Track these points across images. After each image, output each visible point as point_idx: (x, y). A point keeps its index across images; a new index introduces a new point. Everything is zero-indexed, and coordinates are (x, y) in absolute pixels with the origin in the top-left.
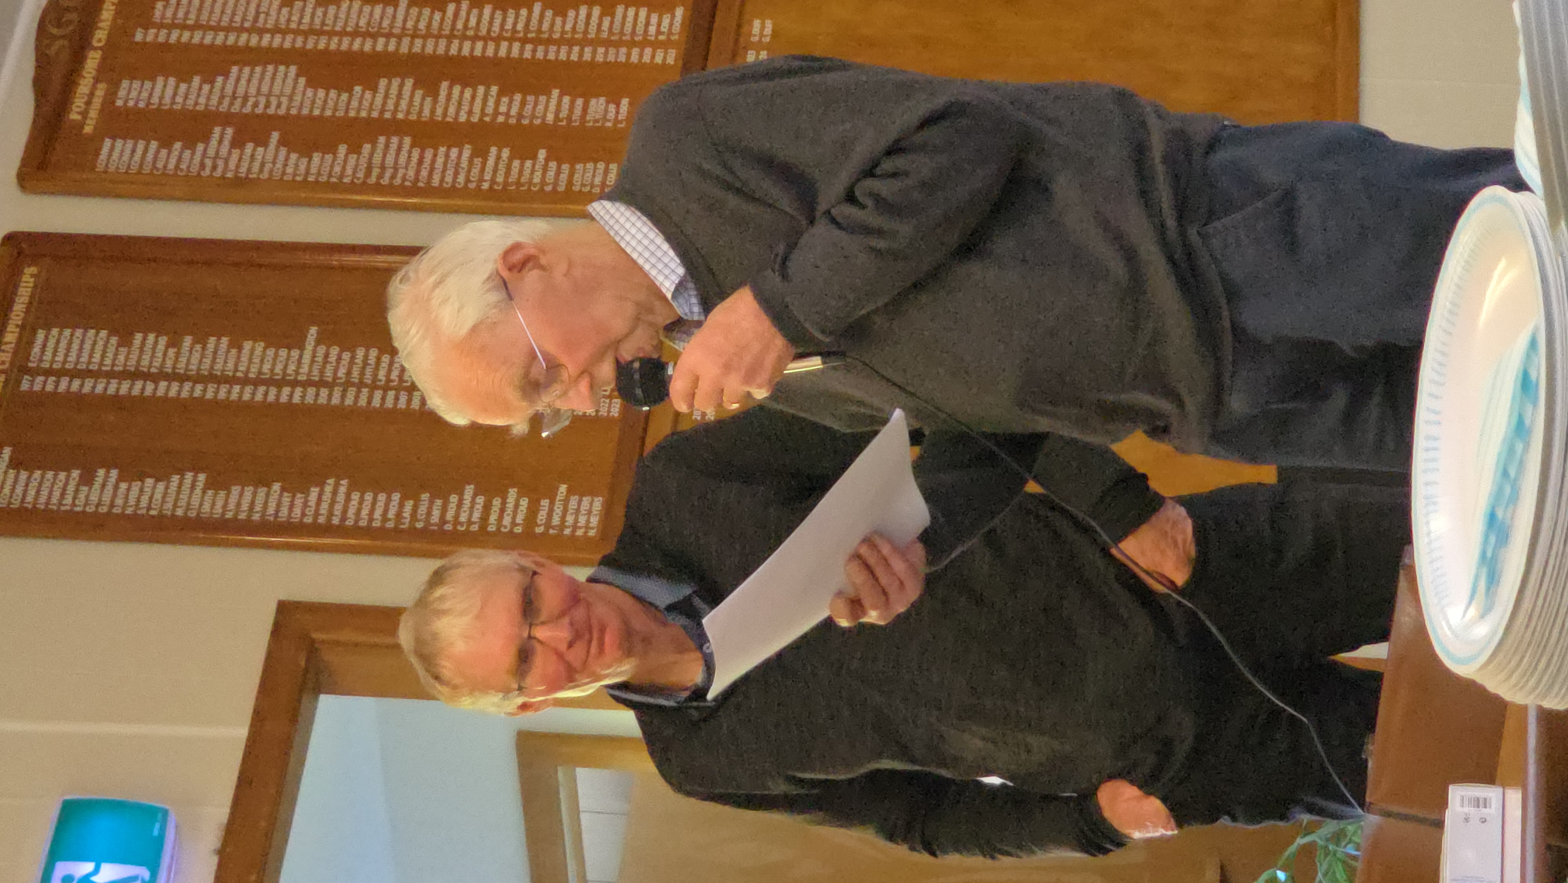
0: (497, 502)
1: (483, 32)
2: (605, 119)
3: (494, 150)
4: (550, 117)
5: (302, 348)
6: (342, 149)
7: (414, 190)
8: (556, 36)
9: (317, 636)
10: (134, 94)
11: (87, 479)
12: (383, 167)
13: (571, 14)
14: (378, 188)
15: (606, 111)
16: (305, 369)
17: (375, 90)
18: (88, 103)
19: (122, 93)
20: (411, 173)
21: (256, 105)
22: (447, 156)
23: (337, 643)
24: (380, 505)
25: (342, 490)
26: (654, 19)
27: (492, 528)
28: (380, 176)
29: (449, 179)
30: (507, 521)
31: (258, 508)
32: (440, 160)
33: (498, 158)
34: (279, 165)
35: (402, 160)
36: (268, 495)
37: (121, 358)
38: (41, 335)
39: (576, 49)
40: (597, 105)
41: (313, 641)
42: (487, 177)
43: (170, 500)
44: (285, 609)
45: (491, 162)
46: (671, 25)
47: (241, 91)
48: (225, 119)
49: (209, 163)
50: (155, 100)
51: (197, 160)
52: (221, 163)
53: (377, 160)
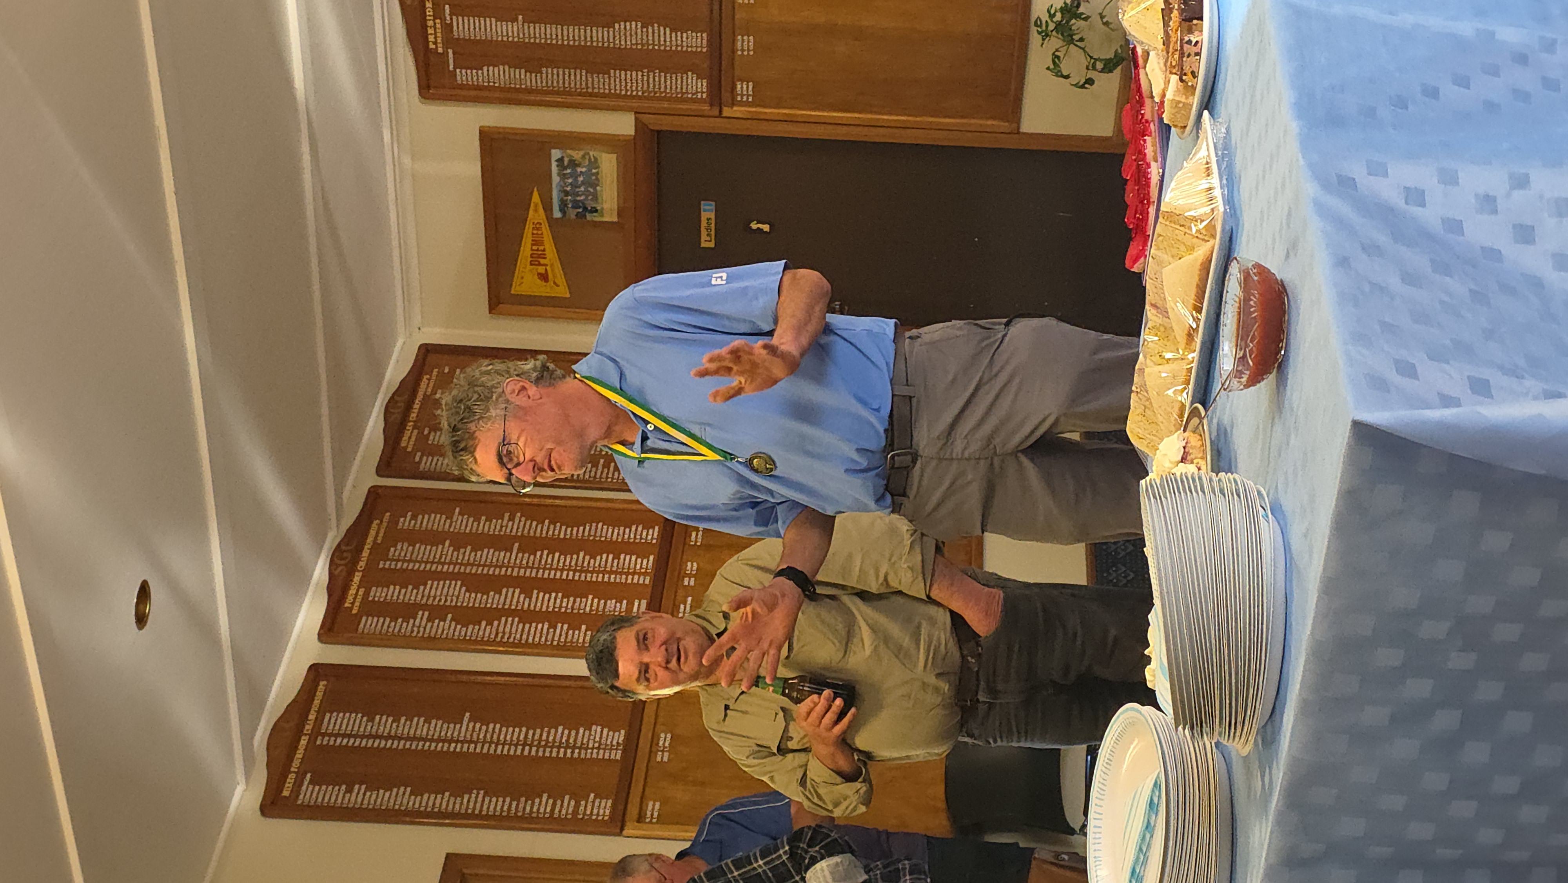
0: (559, 802)
1: (555, 566)
2: (615, 611)
3: (560, 625)
4: (588, 609)
5: (462, 724)
6: (484, 623)
7: (519, 645)
8: (591, 569)
9: (465, 871)
10: (378, 594)
11: (349, 790)
12: (504, 633)
13: (598, 558)
14: (501, 643)
15: (615, 607)
16: (462, 734)
17: (500, 594)
18: (355, 599)
19: (372, 594)
20: (518, 636)
21: (440, 600)
22: (536, 627)
23: (477, 875)
24: (500, 803)
25: (481, 796)
26: (639, 560)
27: (556, 816)
28: (502, 637)
29: (537, 639)
30: (564, 812)
31: (437, 805)
32: (533, 630)
33: (562, 629)
34: (451, 631)
35: (514, 630)
36: (442, 798)
37: (369, 728)
38: (328, 715)
39: (601, 575)
40: (611, 604)
41: (463, 874)
42: (556, 638)
43: (392, 801)
44: (450, 859)
45: (558, 631)
46: (647, 564)
47: (432, 593)
48: (424, 607)
49: (416, 629)
50: (389, 597)
51: (409, 628)
52: (422, 629)
53: (501, 629)
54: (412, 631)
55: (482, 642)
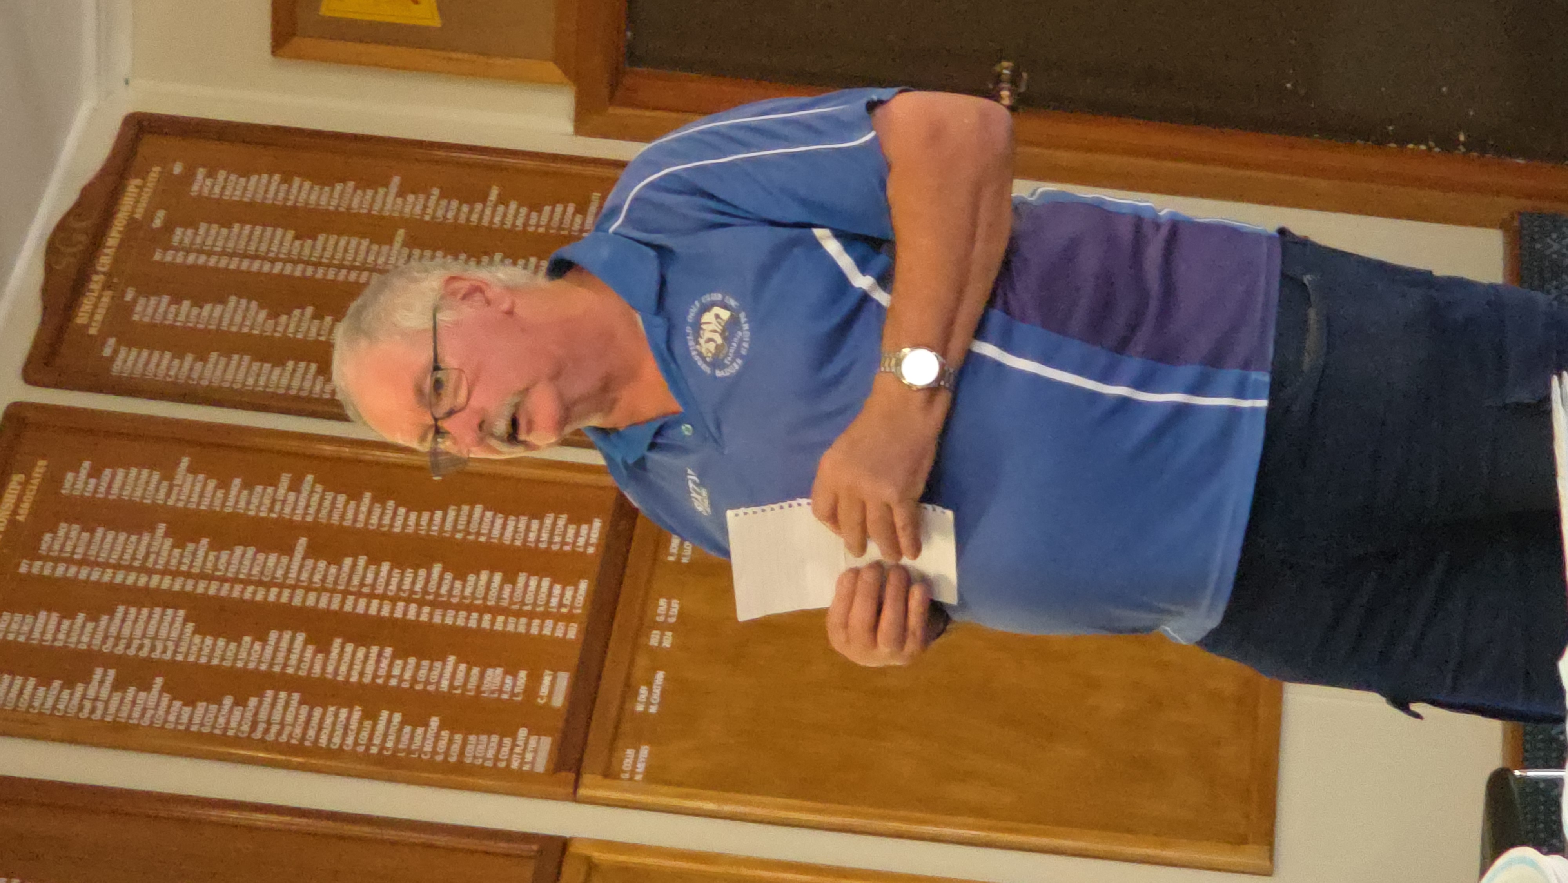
2: (501, 691)
3: (385, 714)
4: (445, 684)
6: (228, 701)
7: (299, 749)
8: (454, 600)
12: (269, 723)
13: (472, 578)
14: (263, 745)
15: (503, 683)
17: (264, 640)
20: (298, 731)
21: (141, 647)
22: (336, 715)
26: (557, 589)
28: (267, 731)
29: (337, 740)
32: (329, 721)
33: (389, 721)
34: (161, 712)
35: (289, 718)
39: (475, 615)
40: (494, 676)
42: (377, 741)
45: (381, 726)
46: (574, 597)
47: (126, 632)
48: (107, 660)
49: (88, 705)
50: (36, 635)
51: (76, 701)
52: (100, 706)
53: (263, 715)
54: (81, 708)
55: (224, 739)
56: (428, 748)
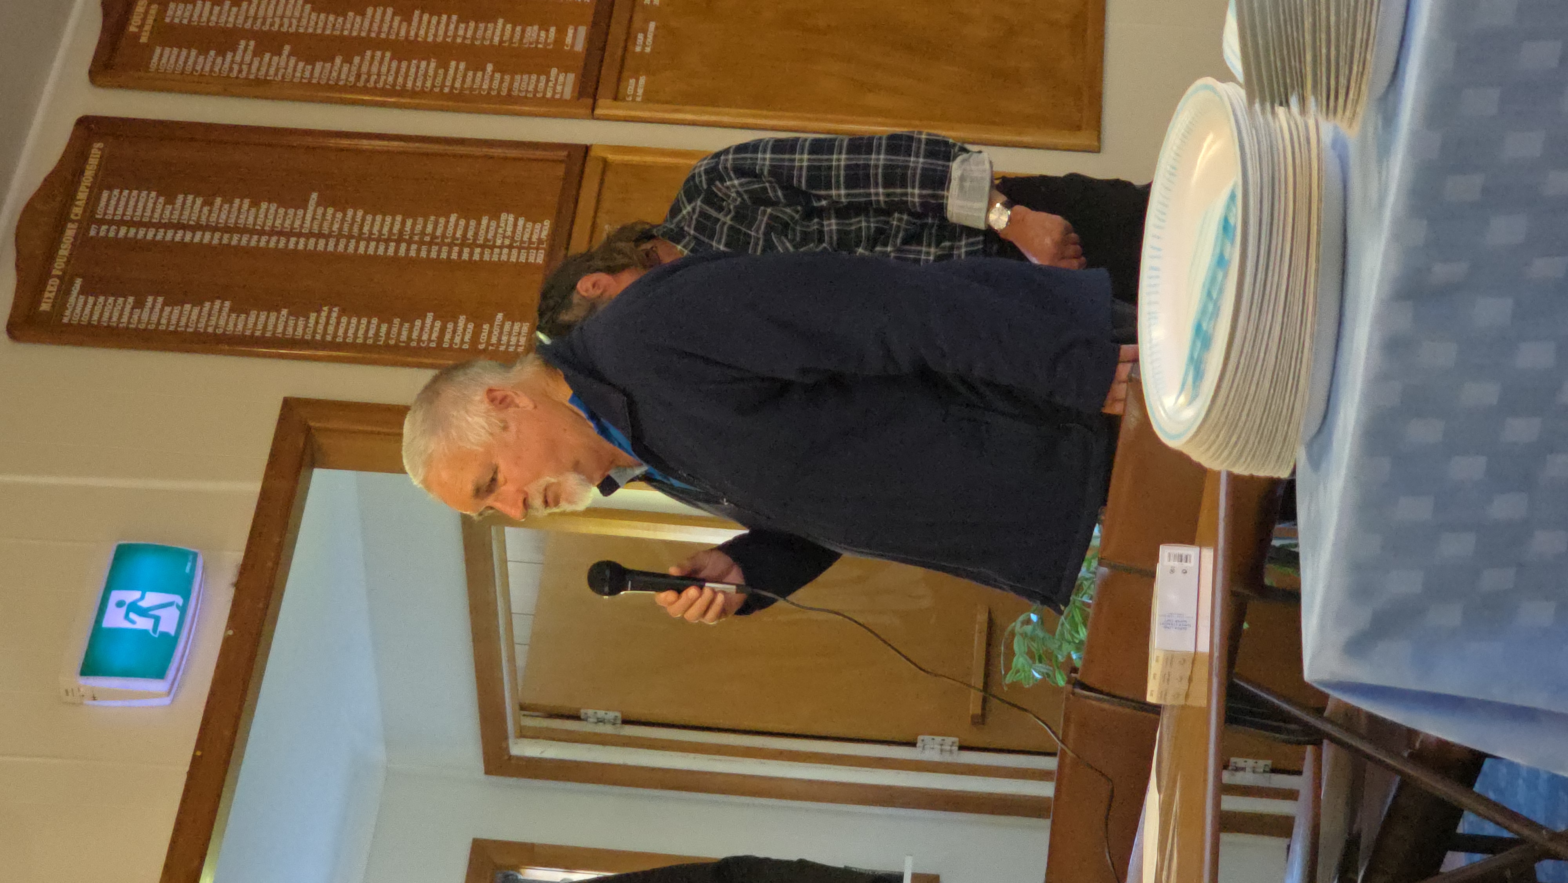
0: (450, 326)
2: (537, 42)
3: (453, 64)
4: (496, 40)
5: (305, 209)
6: (339, 60)
7: (392, 92)
9: (312, 424)
10: (179, 13)
11: (139, 304)
12: (369, 74)
14: (365, 89)
15: (539, 35)
16: (308, 224)
17: (364, 15)
18: (144, 20)
19: (170, 13)
20: (391, 79)
21: (272, 25)
22: (418, 67)
23: (327, 430)
24: (363, 327)
25: (334, 315)
27: (446, 344)
28: (367, 80)
29: (419, 84)
30: (457, 340)
31: (270, 327)
32: (412, 70)
33: (457, 69)
34: (290, 70)
35: (384, 69)
36: (278, 318)
37: (167, 213)
38: (105, 194)
40: (532, 32)
41: (309, 429)
42: (448, 83)
43: (203, 321)
44: (289, 405)
45: (451, 72)
47: (261, 13)
48: (248, 34)
49: (236, 66)
50: (195, 17)
51: (227, 64)
52: (245, 67)
53: (364, 69)
55: (336, 87)
56: (485, 86)
